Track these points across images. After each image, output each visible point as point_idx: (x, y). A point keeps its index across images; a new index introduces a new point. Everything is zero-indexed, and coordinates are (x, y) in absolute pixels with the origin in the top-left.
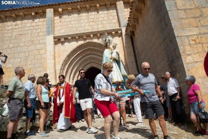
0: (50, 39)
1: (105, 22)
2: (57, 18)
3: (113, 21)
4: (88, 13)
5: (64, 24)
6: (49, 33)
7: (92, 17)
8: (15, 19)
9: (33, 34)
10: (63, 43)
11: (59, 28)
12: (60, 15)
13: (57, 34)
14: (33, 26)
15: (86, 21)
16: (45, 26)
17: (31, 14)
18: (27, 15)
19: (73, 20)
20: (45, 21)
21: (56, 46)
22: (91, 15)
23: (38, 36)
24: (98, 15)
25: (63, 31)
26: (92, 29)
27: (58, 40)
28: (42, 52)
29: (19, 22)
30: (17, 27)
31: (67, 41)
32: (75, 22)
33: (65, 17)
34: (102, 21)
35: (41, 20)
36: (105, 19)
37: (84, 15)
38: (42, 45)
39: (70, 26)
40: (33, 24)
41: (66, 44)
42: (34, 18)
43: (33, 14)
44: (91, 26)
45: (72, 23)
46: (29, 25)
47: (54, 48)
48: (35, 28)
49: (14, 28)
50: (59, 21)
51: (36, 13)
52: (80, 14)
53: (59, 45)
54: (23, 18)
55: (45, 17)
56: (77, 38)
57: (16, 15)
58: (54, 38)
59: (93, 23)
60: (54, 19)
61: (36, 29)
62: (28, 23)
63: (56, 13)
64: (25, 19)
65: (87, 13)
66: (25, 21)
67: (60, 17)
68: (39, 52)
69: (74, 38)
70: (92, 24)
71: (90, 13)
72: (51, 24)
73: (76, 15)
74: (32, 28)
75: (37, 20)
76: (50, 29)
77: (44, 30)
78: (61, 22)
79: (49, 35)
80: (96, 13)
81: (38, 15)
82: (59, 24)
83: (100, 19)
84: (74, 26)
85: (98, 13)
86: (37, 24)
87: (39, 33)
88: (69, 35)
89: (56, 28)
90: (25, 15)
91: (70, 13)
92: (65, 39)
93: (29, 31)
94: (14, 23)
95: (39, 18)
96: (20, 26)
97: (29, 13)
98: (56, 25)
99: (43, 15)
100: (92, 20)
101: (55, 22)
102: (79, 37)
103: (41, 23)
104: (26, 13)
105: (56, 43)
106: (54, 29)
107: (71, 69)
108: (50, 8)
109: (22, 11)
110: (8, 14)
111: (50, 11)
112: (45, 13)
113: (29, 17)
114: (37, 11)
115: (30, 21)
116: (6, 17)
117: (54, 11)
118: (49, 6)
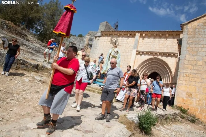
0: (134, 52)
1: (169, 46)
2: (141, 39)
3: (175, 47)
4: (160, 39)
5: (144, 44)
6: (134, 48)
7: (162, 42)
8: (119, 37)
9: (126, 47)
10: (141, 55)
11: (141, 45)
12: (144, 38)
13: (139, 49)
14: (127, 42)
15: (158, 44)
16: (133, 43)
17: (128, 35)
19: (150, 42)
20: (134, 40)
21: (137, 56)
23: (129, 48)
24: (166, 41)
25: (143, 48)
26: (160, 50)
27: (139, 53)
28: (129, 57)
31: (143, 54)
32: (151, 43)
33: (146, 39)
34: (167, 45)
35: (132, 39)
36: (170, 44)
37: (157, 40)
38: (130, 54)
39: (147, 45)
40: (128, 41)
41: (143, 56)
42: (129, 37)
43: (129, 35)
44: (160, 48)
45: (149, 44)
46: (125, 41)
47: (136, 56)
48: (128, 43)
50: (142, 41)
51: (130, 35)
52: (155, 39)
53: (139, 55)
54: (122, 36)
55: (135, 38)
56: (149, 54)
57: (120, 34)
58: (137, 51)
59: (161, 46)
60: (139, 40)
61: (129, 44)
63: (141, 36)
64: (124, 37)
66: (124, 38)
67: (143, 39)
68: (127, 57)
69: (147, 53)
70: (160, 46)
71: (161, 39)
72: (137, 43)
73: (152, 39)
74: (127, 43)
75: (130, 39)
76: (136, 45)
77: (133, 45)
78: (143, 42)
80: (165, 39)
81: (131, 36)
83: (167, 44)
84: (150, 46)
85: (166, 39)
86: (130, 41)
87: (129, 46)
88: (145, 51)
89: (139, 45)
90: (124, 35)
91: (149, 37)
92: (143, 53)
93: (125, 44)
95: (131, 38)
96: (121, 41)
97: (127, 34)
98: (140, 43)
99: (134, 36)
100: (161, 44)
101: (140, 42)
102: (151, 53)
103: (131, 41)
104: (125, 34)
105: (137, 54)
106: (138, 46)
107: (142, 70)
108: (139, 33)
109: (123, 32)
110: (116, 33)
111: (138, 35)
112: (135, 35)
113: (126, 36)
114: (131, 34)
115: (126, 38)
116: (115, 34)
117: (141, 35)
118: (138, 32)
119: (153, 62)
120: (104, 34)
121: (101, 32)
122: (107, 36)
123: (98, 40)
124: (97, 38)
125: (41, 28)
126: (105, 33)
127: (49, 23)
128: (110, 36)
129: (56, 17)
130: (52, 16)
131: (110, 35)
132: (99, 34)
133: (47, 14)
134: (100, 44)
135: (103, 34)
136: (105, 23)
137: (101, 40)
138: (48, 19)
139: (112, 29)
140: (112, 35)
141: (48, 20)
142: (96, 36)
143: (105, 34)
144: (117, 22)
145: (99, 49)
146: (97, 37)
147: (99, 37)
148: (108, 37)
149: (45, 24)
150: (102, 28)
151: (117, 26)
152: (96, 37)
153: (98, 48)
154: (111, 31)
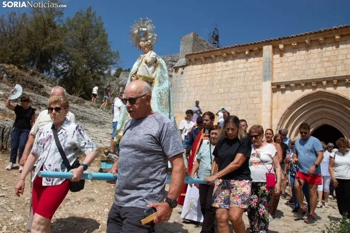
0: (267, 86)
1: (348, 62)
2: (277, 56)
4: (322, 49)
5: (286, 65)
6: (265, 78)
7: (328, 54)
8: (226, 59)
9: (246, 78)
10: (283, 91)
11: (279, 70)
12: (281, 53)
13: (277, 80)
14: (246, 67)
15: (319, 60)
16: (261, 68)
17: (245, 52)
18: (239, 53)
19: (299, 59)
20: (261, 60)
21: (274, 94)
22: (326, 51)
23: (252, 80)
24: (336, 52)
25: (284, 75)
26: (326, 72)
27: (277, 87)
28: (256, 101)
29: (230, 62)
30: (228, 68)
31: (288, 88)
32: (301, 62)
33: (288, 55)
34: (343, 60)
35: (257, 59)
36: (348, 57)
37: (315, 52)
38: (257, 92)
39: (294, 68)
40: (247, 65)
41: (288, 92)
42: (247, 57)
43: (247, 53)
44: (325, 68)
45: (296, 64)
46: (241, 66)
47: (272, 96)
48: (249, 69)
49: (224, 70)
50: (279, 61)
51: (251, 51)
52: (310, 51)
53: (279, 93)
54: (234, 58)
55: (261, 56)
56: (303, 85)
57: (227, 54)
58: (273, 84)
59: (328, 63)
60: (273, 59)
61: (250, 72)
62: (240, 63)
63: (276, 50)
64: (238, 58)
65: (320, 49)
66: (238, 61)
67: (281, 56)
68: (253, 101)
69: (298, 85)
70: (326, 64)
71: (324, 49)
72: (269, 66)
73: (303, 52)
74: (245, 70)
75: (251, 60)
76: (268, 74)
77: (260, 72)
78: (281, 62)
79: (265, 81)
80: (334, 47)
81: (253, 53)
82: (280, 65)
83: (340, 57)
84: (300, 68)
85: (338, 47)
86: (252, 64)
87: (253, 76)
88: (292, 82)
89: (275, 71)
90: (237, 53)
91: (294, 49)
92: (286, 86)
93: (242, 74)
94: (225, 64)
95: (254, 58)
96: (231, 67)
97: (242, 51)
98: (275, 66)
99: (259, 53)
100: (326, 59)
101: (274, 62)
102: (306, 84)
103: (256, 64)
104: (239, 51)
105: (274, 91)
106: (272, 73)
107: (292, 125)
108: (268, 45)
109: (234, 49)
110: (219, 53)
111: (267, 49)
112: (261, 50)
113: (242, 55)
114: (251, 48)
115: (243, 61)
116: (216, 56)
117: (274, 47)
118: (267, 43)
119: (314, 102)
120: (193, 59)
121: (187, 56)
122: (200, 63)
123: (182, 73)
124: (180, 70)
125: (65, 67)
126: (193, 56)
127: (78, 55)
128: (207, 60)
129: (91, 41)
130: (84, 40)
131: (206, 58)
132: (182, 61)
133: (72, 38)
134: (187, 81)
135: (190, 60)
136: (191, 35)
137: (189, 73)
138: (75, 47)
139: (208, 45)
140: (210, 57)
141: (77, 50)
142: (176, 65)
143: (196, 60)
144: (216, 29)
145: (187, 91)
146: (179, 67)
147: (183, 67)
148: (202, 63)
149: (72, 58)
150: (186, 48)
151: (217, 38)
152: (176, 69)
153: (185, 90)
154: (205, 50)
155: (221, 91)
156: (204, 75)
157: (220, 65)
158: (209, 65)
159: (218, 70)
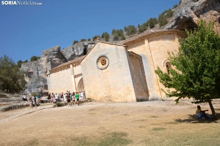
0: (73, 77)
2: (74, 68)
6: (72, 74)
8: (61, 70)
10: (77, 77)
11: (75, 71)
12: (75, 66)
13: (75, 74)
14: (67, 72)
16: (71, 71)
23: (69, 75)
29: (63, 71)
33: (77, 67)
38: (71, 79)
39: (78, 70)
43: (66, 67)
54: (64, 69)
55: (70, 68)
58: (74, 76)
67: (75, 67)
69: (80, 75)
77: (70, 73)
78: (76, 69)
88: (78, 74)
95: (68, 69)
96: (63, 72)
103: (69, 71)
104: (64, 67)
105: (75, 78)
111: (71, 66)
112: (69, 66)
115: (66, 70)
117: (73, 65)
118: (71, 64)
120: (52, 72)
121: (50, 71)
123: (49, 77)
124: (49, 76)
131: (55, 71)
132: (48, 72)
134: (52, 79)
137: (51, 76)
140: (57, 70)
142: (47, 74)
146: (48, 75)
147: (49, 74)
150: (49, 67)
153: (51, 82)
155: (62, 80)
156: (56, 76)
157: (60, 72)
158: (57, 73)
159: (60, 74)
